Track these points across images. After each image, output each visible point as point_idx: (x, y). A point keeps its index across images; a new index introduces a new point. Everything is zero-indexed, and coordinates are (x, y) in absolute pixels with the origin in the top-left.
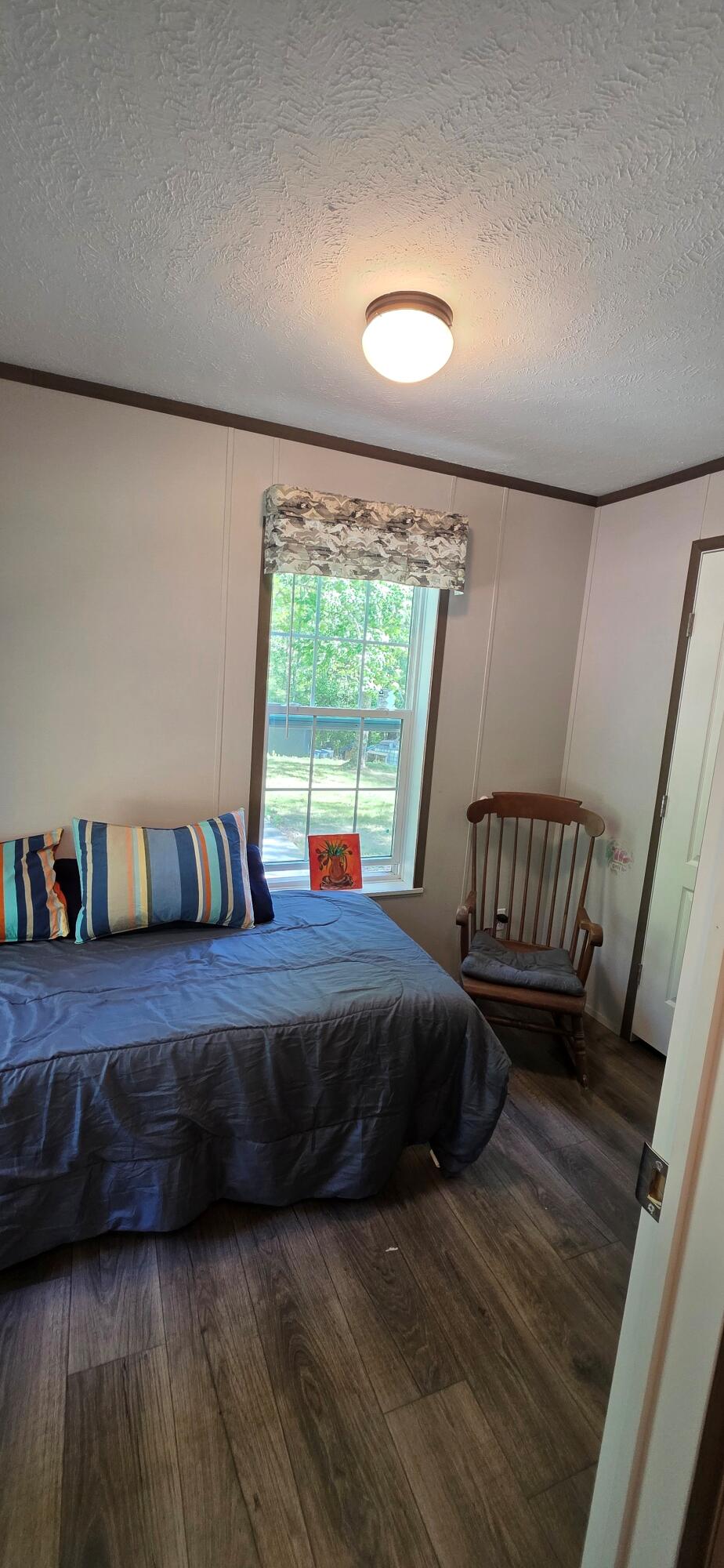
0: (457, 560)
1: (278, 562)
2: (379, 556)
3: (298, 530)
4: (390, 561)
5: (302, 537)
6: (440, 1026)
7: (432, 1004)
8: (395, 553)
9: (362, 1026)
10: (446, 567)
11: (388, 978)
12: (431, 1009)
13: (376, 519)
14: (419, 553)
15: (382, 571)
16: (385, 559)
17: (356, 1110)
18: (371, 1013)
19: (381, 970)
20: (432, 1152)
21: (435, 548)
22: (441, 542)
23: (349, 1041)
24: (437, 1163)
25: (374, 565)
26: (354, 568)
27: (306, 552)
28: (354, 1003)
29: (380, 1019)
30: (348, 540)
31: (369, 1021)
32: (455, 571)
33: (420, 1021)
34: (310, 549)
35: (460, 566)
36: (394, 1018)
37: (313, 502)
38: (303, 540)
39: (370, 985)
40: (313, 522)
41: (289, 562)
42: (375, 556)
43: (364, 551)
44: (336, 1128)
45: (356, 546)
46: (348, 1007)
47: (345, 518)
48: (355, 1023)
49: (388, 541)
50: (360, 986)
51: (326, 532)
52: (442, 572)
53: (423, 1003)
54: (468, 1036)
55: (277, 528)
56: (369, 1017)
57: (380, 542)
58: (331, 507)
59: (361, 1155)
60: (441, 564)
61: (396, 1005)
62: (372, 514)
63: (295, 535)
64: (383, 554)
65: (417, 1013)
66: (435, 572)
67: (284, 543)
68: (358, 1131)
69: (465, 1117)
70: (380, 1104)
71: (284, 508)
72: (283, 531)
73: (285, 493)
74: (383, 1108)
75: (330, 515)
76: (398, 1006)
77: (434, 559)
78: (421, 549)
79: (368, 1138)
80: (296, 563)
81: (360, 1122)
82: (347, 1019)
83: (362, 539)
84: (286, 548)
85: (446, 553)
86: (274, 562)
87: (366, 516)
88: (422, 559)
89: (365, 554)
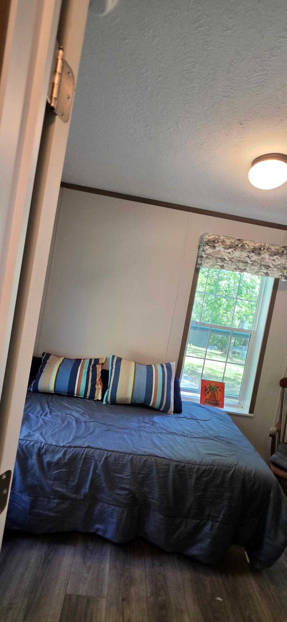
0: (284, 266)
1: (203, 262)
2: (247, 262)
3: (213, 251)
4: (252, 265)
5: (214, 254)
6: (257, 485)
7: (253, 472)
8: (255, 261)
9: (217, 472)
10: (279, 269)
11: (232, 453)
12: (253, 475)
13: (247, 247)
14: (266, 262)
15: (248, 269)
16: (250, 264)
17: (209, 515)
18: (221, 468)
19: (228, 448)
20: (246, 553)
21: (274, 260)
22: (277, 258)
23: (209, 479)
24: (248, 560)
25: (244, 266)
26: (235, 267)
27: (215, 259)
28: (213, 461)
29: (226, 472)
30: (234, 256)
31: (220, 472)
32: (283, 271)
33: (246, 480)
34: (217, 258)
35: (286, 269)
36: (233, 473)
37: (220, 240)
38: (214, 255)
39: (223, 454)
40: (219, 248)
41: (207, 263)
42: (245, 262)
43: (240, 260)
44: (198, 521)
45: (237, 258)
46: (211, 462)
47: (234, 247)
48: (213, 471)
49: (252, 257)
50: (217, 453)
51: (225, 252)
52: (276, 271)
53: (249, 471)
54: (272, 495)
55: (204, 250)
56: (220, 470)
57: (248, 257)
58: (228, 242)
59: (209, 540)
60: (276, 267)
61: (234, 468)
62: (246, 245)
63: (211, 253)
64: (249, 262)
65: (244, 475)
66: (273, 270)
67: (206, 256)
68: (208, 527)
69: (266, 540)
70: (221, 516)
71: (208, 242)
72: (206, 251)
73: (209, 236)
74: (222, 519)
75: (227, 245)
76: (236, 468)
77: (273, 265)
78: (267, 260)
79: (214, 532)
80: (210, 264)
81: (210, 523)
82: (210, 468)
83: (240, 255)
84: (207, 257)
85: (279, 263)
86: (201, 263)
87: (243, 246)
88: (267, 264)
89: (241, 261)
